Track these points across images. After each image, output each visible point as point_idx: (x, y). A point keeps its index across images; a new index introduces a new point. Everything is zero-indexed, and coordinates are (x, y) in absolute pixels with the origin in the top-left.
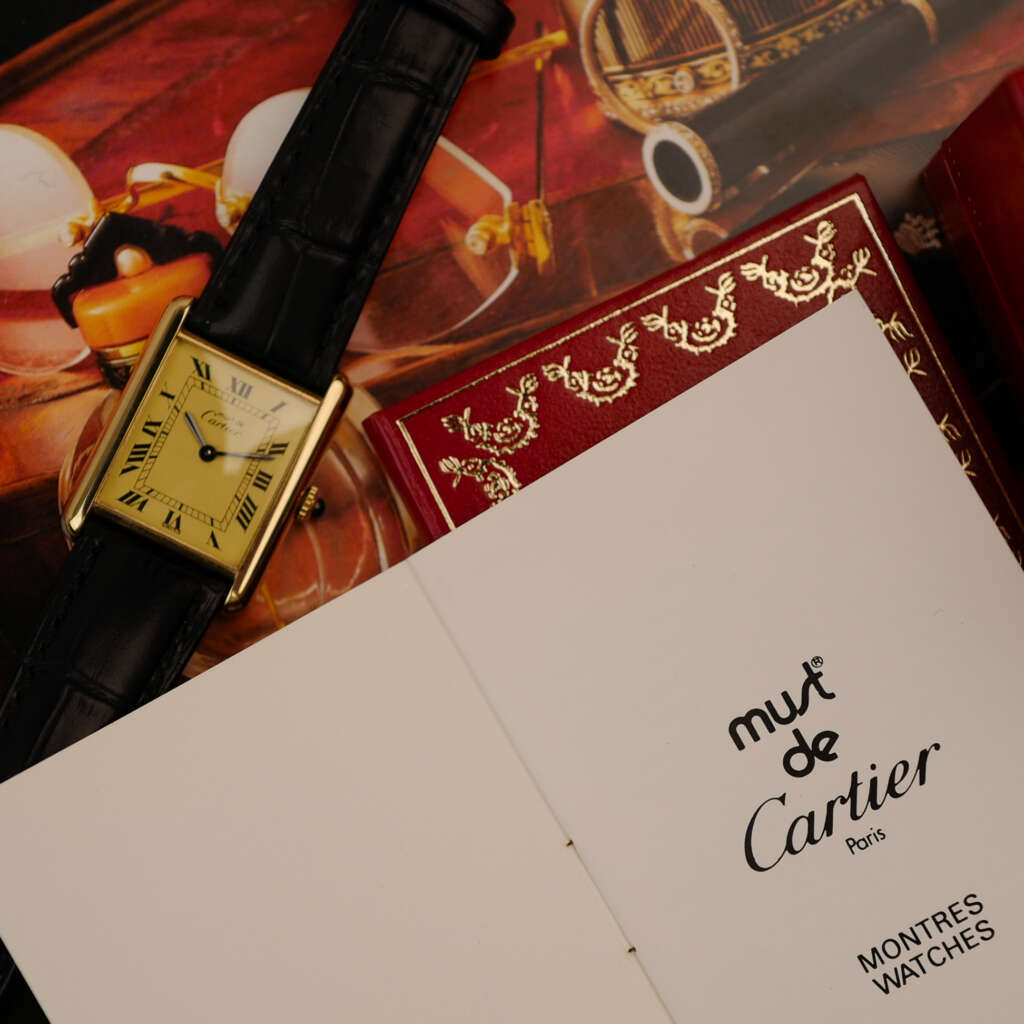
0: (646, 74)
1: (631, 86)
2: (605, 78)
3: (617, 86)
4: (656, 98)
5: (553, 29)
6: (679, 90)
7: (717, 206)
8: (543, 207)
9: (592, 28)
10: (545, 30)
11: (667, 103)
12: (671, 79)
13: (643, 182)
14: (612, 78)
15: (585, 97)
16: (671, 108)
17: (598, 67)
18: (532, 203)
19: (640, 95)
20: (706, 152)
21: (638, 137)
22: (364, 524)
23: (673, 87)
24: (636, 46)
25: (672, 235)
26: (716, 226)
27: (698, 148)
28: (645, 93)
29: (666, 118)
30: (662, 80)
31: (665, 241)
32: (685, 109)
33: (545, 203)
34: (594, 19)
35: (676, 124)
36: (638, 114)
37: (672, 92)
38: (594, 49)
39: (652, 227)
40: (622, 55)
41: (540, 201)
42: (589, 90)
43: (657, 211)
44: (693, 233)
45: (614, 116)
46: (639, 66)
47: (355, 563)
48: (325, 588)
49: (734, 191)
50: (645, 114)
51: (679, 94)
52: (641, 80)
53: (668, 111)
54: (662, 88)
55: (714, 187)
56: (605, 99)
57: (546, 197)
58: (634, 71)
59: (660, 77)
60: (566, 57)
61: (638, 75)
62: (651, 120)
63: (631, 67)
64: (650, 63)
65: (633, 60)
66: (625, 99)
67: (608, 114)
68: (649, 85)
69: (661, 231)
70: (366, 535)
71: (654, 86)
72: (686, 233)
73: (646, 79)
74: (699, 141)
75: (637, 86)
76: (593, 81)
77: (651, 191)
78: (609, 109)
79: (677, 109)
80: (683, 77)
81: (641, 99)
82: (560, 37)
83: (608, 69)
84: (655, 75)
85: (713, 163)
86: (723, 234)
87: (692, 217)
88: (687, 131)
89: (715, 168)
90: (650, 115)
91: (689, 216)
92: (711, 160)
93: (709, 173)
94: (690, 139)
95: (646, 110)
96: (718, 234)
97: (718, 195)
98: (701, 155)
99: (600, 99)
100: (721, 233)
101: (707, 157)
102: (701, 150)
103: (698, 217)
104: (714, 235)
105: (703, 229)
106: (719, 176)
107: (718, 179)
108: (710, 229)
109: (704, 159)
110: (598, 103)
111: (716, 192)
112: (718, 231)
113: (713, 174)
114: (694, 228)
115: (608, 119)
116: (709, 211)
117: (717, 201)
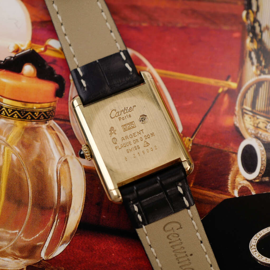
0: (258, 117)
1: (250, 118)
2: (242, 109)
3: (245, 115)
4: (257, 127)
5: (234, 81)
6: (268, 130)
7: (257, 181)
8: (191, 142)
9: (248, 89)
10: (230, 80)
11: (260, 132)
12: (267, 125)
13: (234, 155)
14: (245, 111)
15: (231, 111)
16: (261, 134)
17: (242, 104)
18: (188, 138)
19: (252, 123)
20: (265, 158)
21: (243, 138)
22: (51, 219)
23: (266, 127)
24: (261, 104)
25: (234, 182)
26: (253, 188)
27: (262, 155)
28: (254, 124)
29: (257, 137)
30: (263, 122)
31: (230, 182)
32: (266, 138)
33: (193, 141)
34: (250, 86)
35: (259, 141)
36: (247, 130)
37: (265, 129)
38: (244, 97)
39: (228, 174)
40: (253, 104)
41: (191, 139)
42: (234, 110)
43: (234, 169)
44: (242, 185)
45: (238, 125)
46: (258, 113)
47: (38, 232)
48: (21, 235)
49: (267, 179)
50: (249, 131)
51: (267, 131)
52: (255, 118)
53: (259, 135)
54: (261, 125)
55: (260, 173)
56: (237, 117)
57: (194, 139)
58: (254, 113)
59: (263, 121)
60: (232, 93)
61: (255, 115)
62: (251, 134)
63: (254, 111)
64: (262, 114)
65: (256, 109)
66: (245, 121)
67: (236, 123)
68: (257, 121)
69: (230, 177)
70: (49, 224)
71: (259, 123)
72: (240, 184)
73: (258, 118)
74: (264, 153)
75: (252, 119)
76: (237, 108)
77: (235, 160)
78: (236, 121)
79: (263, 136)
81: (251, 125)
82: (234, 85)
83: (245, 107)
84: (262, 119)
85: (265, 164)
86: (254, 193)
87: (245, 179)
88: (262, 147)
89: (264, 166)
90: (251, 132)
91: (244, 178)
92: (265, 163)
93: (261, 167)
94: (261, 150)
95: (251, 130)
96: (252, 191)
97: (260, 177)
98: (262, 158)
99: (236, 116)
100: (253, 192)
101: (264, 161)
102: (263, 157)
103: (248, 180)
104: (250, 191)
105: (247, 186)
106: (264, 170)
107: (263, 171)
108: (249, 188)
109: (262, 161)
110: (234, 117)
111: (259, 175)
112: (252, 190)
113: (262, 168)
114: (244, 184)
115: (234, 125)
116: (253, 181)
117: (258, 179)
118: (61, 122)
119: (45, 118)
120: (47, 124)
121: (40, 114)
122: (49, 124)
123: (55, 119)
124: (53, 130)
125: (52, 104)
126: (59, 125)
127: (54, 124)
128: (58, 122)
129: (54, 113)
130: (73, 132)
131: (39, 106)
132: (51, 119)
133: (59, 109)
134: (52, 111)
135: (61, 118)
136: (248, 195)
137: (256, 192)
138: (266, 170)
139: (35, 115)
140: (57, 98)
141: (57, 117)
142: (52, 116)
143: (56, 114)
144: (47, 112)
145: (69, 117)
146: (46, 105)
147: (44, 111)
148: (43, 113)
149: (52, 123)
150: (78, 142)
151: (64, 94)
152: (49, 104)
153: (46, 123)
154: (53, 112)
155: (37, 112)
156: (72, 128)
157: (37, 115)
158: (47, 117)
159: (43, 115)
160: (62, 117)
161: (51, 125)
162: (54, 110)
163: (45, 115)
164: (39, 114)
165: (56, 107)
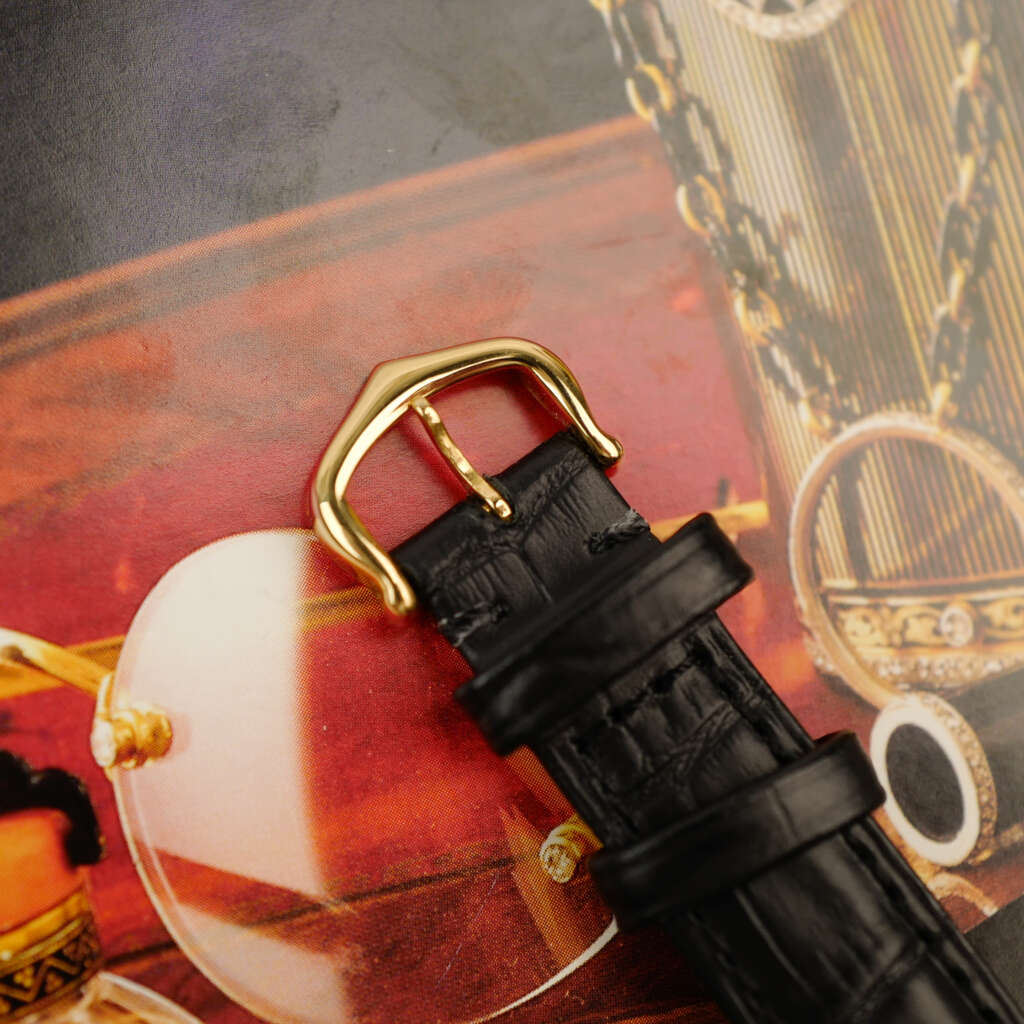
0: (893, 601)
1: (866, 619)
2: (824, 597)
3: (843, 615)
4: (906, 646)
5: (747, 496)
6: (947, 640)
7: (985, 855)
9: (813, 505)
10: (733, 498)
11: (924, 658)
12: (938, 620)
14: (834, 599)
15: (786, 624)
16: (929, 668)
17: (814, 576)
19: (879, 637)
20: (978, 756)
21: (871, 712)
23: (937, 632)
24: (884, 550)
26: (979, 893)
27: (966, 747)
28: (889, 635)
29: (919, 686)
30: (920, 616)
32: (952, 674)
34: (818, 490)
35: (933, 698)
36: (872, 670)
37: (934, 640)
38: (811, 542)
40: (857, 561)
42: (795, 612)
45: (831, 667)
46: (886, 585)
49: (1016, 834)
50: (883, 672)
51: (945, 646)
52: (885, 612)
53: (924, 674)
54: (918, 631)
55: (983, 821)
56: (817, 636)
58: (875, 594)
59: (918, 611)
61: (881, 601)
62: (893, 684)
63: (870, 585)
64: (904, 583)
65: (875, 573)
66: (853, 639)
67: (819, 661)
68: (897, 622)
71: (905, 624)
73: (894, 610)
74: (969, 735)
75: (876, 621)
76: (803, 600)
78: (822, 653)
79: (939, 672)
80: (957, 619)
81: (878, 645)
82: (756, 512)
83: (829, 582)
84: (910, 605)
85: (988, 779)
86: (989, 909)
87: (938, 868)
88: (950, 715)
89: (989, 788)
90: (891, 674)
91: (934, 865)
92: (985, 773)
93: (979, 795)
94: (953, 729)
95: (886, 666)
96: (980, 905)
97: (989, 837)
98: (968, 760)
99: (810, 633)
100: (984, 905)
101: (979, 766)
102: (970, 752)
103: (950, 870)
104: (974, 907)
105: (956, 893)
106: (994, 803)
107: (992, 808)
108: (967, 897)
109: (972, 769)
110: (807, 640)
111: (985, 831)
112: (981, 900)
113: (985, 798)
114: (941, 889)
115: (818, 670)
116: (970, 862)
117: (985, 848)
118: (144, 965)
119: (67, 978)
120: (87, 1000)
121: (41, 973)
122: (96, 996)
123: (112, 963)
124: (122, 1010)
125: (73, 905)
126: (138, 979)
127: (117, 987)
128: (129, 968)
129: (98, 940)
130: (207, 981)
131: (19, 938)
132: (95, 973)
133: (108, 914)
134: (84, 938)
135: (132, 948)
136: (973, 926)
137: (996, 904)
138: (1000, 800)
139: (21, 987)
140: (84, 872)
141: (117, 950)
142: (92, 956)
143: (105, 939)
144: (65, 951)
145: (163, 929)
146: (48, 921)
147: (53, 949)
148: (51, 962)
149: (106, 984)
150: (245, 1012)
151: (102, 840)
152: (57, 913)
153: (80, 996)
154: (91, 935)
155: (21, 971)
156: (195, 970)
157: (28, 983)
158: (73, 971)
159: (52, 969)
160: (134, 944)
161: (106, 994)
162: (91, 928)
163: (63, 967)
164: (35, 975)
165: (94, 911)
